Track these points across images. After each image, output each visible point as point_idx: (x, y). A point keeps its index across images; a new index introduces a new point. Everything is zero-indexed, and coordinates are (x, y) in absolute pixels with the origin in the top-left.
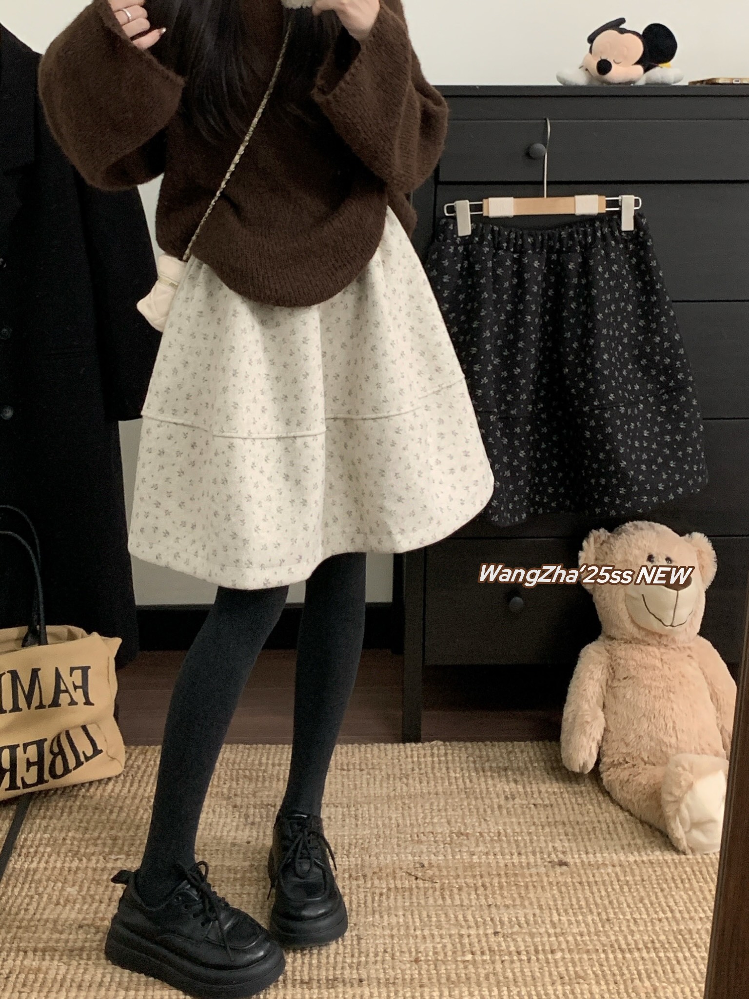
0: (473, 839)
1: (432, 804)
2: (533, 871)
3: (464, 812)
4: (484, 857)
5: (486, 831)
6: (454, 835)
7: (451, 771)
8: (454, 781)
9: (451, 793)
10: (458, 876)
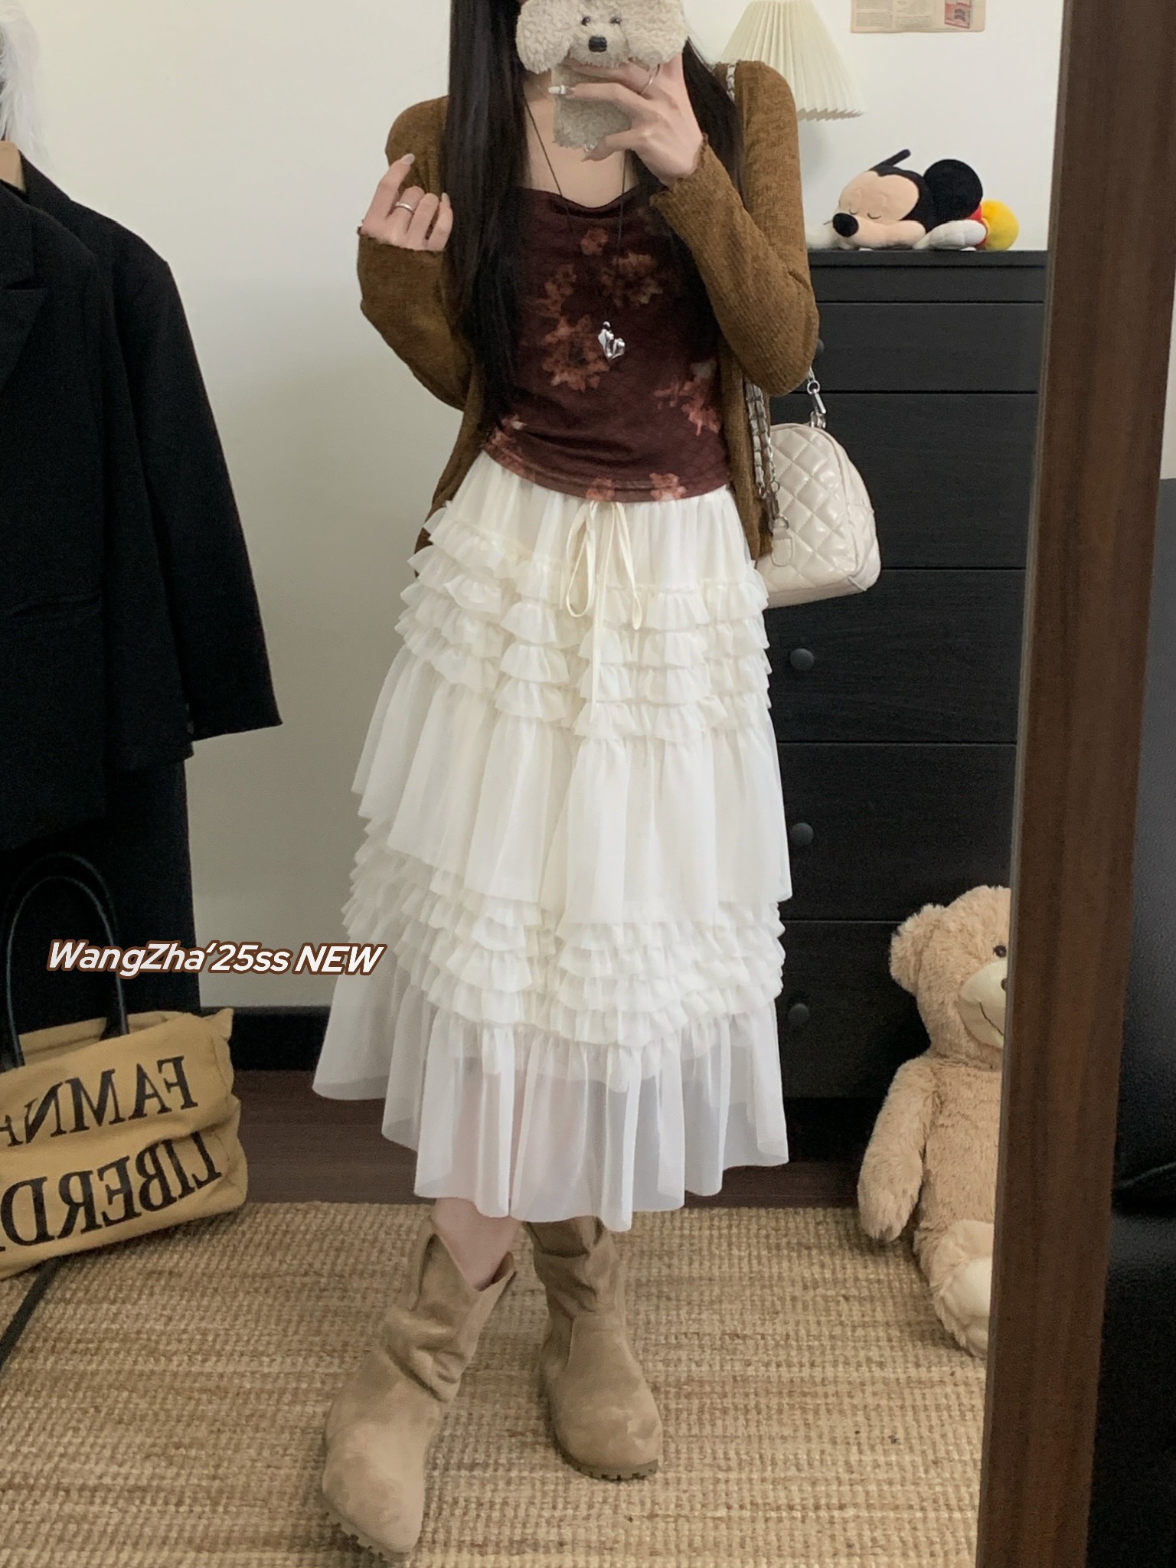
0: (750, 1343)
1: (701, 1294)
2: (831, 1389)
3: (744, 1305)
4: (763, 1368)
5: (771, 1332)
6: (727, 1337)
7: (734, 1247)
8: (736, 1261)
9: (731, 1278)
10: (725, 1395)
